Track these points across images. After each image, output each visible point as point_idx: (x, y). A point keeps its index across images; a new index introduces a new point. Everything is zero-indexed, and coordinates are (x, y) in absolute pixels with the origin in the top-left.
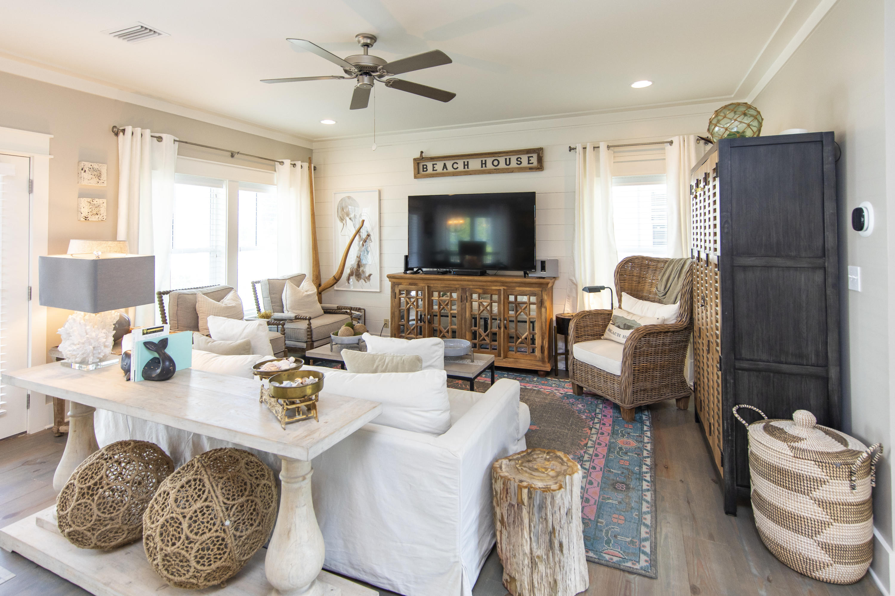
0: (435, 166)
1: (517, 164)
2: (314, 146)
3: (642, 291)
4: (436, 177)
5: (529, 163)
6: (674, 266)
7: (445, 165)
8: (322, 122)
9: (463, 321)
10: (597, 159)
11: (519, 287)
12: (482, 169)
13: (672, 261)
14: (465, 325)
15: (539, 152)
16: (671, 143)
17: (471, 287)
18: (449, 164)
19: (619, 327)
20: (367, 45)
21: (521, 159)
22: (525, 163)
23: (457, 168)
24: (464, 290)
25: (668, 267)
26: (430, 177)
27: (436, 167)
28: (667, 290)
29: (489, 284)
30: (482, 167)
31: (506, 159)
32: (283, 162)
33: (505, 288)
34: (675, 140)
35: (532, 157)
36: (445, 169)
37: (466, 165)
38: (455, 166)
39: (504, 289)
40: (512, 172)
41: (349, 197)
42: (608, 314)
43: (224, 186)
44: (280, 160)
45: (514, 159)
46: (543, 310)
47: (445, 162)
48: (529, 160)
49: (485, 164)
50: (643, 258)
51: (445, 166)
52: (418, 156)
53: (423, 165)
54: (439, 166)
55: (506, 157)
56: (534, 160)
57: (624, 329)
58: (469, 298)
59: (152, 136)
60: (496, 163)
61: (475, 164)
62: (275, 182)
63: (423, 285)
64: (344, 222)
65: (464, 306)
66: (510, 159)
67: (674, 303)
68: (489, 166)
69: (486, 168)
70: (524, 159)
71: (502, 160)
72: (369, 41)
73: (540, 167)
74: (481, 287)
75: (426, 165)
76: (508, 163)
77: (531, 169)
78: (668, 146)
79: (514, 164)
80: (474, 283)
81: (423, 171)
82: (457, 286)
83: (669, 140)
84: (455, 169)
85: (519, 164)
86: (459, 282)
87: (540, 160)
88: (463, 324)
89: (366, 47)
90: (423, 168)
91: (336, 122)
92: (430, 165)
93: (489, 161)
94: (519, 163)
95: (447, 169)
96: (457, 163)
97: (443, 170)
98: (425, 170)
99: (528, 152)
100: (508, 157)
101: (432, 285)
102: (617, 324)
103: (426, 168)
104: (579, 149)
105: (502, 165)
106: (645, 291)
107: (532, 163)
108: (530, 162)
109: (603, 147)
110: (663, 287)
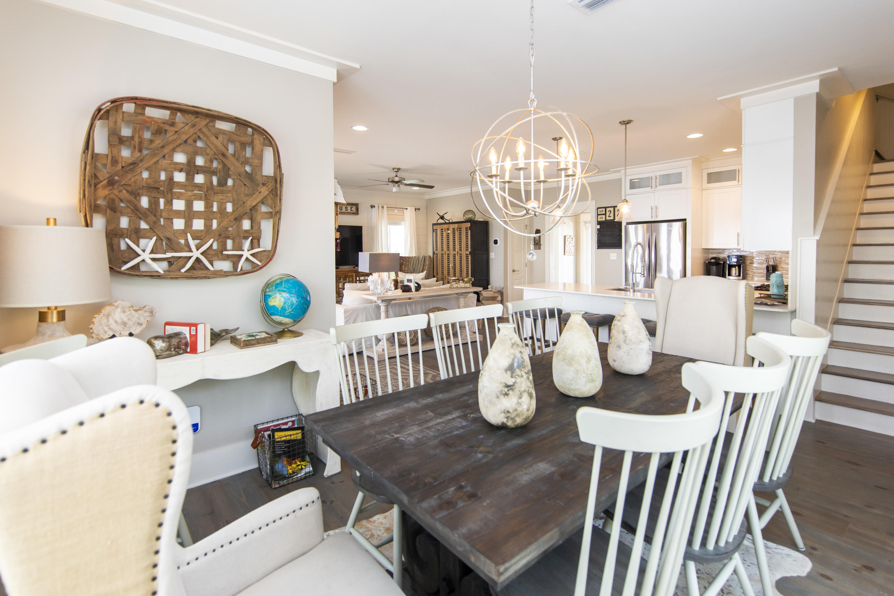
5: (351, 210)
6: (414, 259)
10: (384, 213)
13: (412, 257)
15: (356, 205)
16: (407, 209)
17: (339, 275)
21: (347, 207)
22: (349, 210)
25: (411, 260)
31: (340, 207)
34: (408, 208)
35: (353, 207)
40: (345, 214)
45: (344, 207)
48: (351, 209)
56: (354, 209)
66: (342, 207)
67: (422, 272)
70: (349, 208)
73: (357, 213)
76: (341, 209)
77: (353, 214)
78: (405, 210)
79: (344, 210)
83: (406, 208)
87: (357, 209)
94: (346, 209)
99: (352, 204)
104: (376, 206)
107: (354, 211)
109: (385, 207)
110: (412, 268)
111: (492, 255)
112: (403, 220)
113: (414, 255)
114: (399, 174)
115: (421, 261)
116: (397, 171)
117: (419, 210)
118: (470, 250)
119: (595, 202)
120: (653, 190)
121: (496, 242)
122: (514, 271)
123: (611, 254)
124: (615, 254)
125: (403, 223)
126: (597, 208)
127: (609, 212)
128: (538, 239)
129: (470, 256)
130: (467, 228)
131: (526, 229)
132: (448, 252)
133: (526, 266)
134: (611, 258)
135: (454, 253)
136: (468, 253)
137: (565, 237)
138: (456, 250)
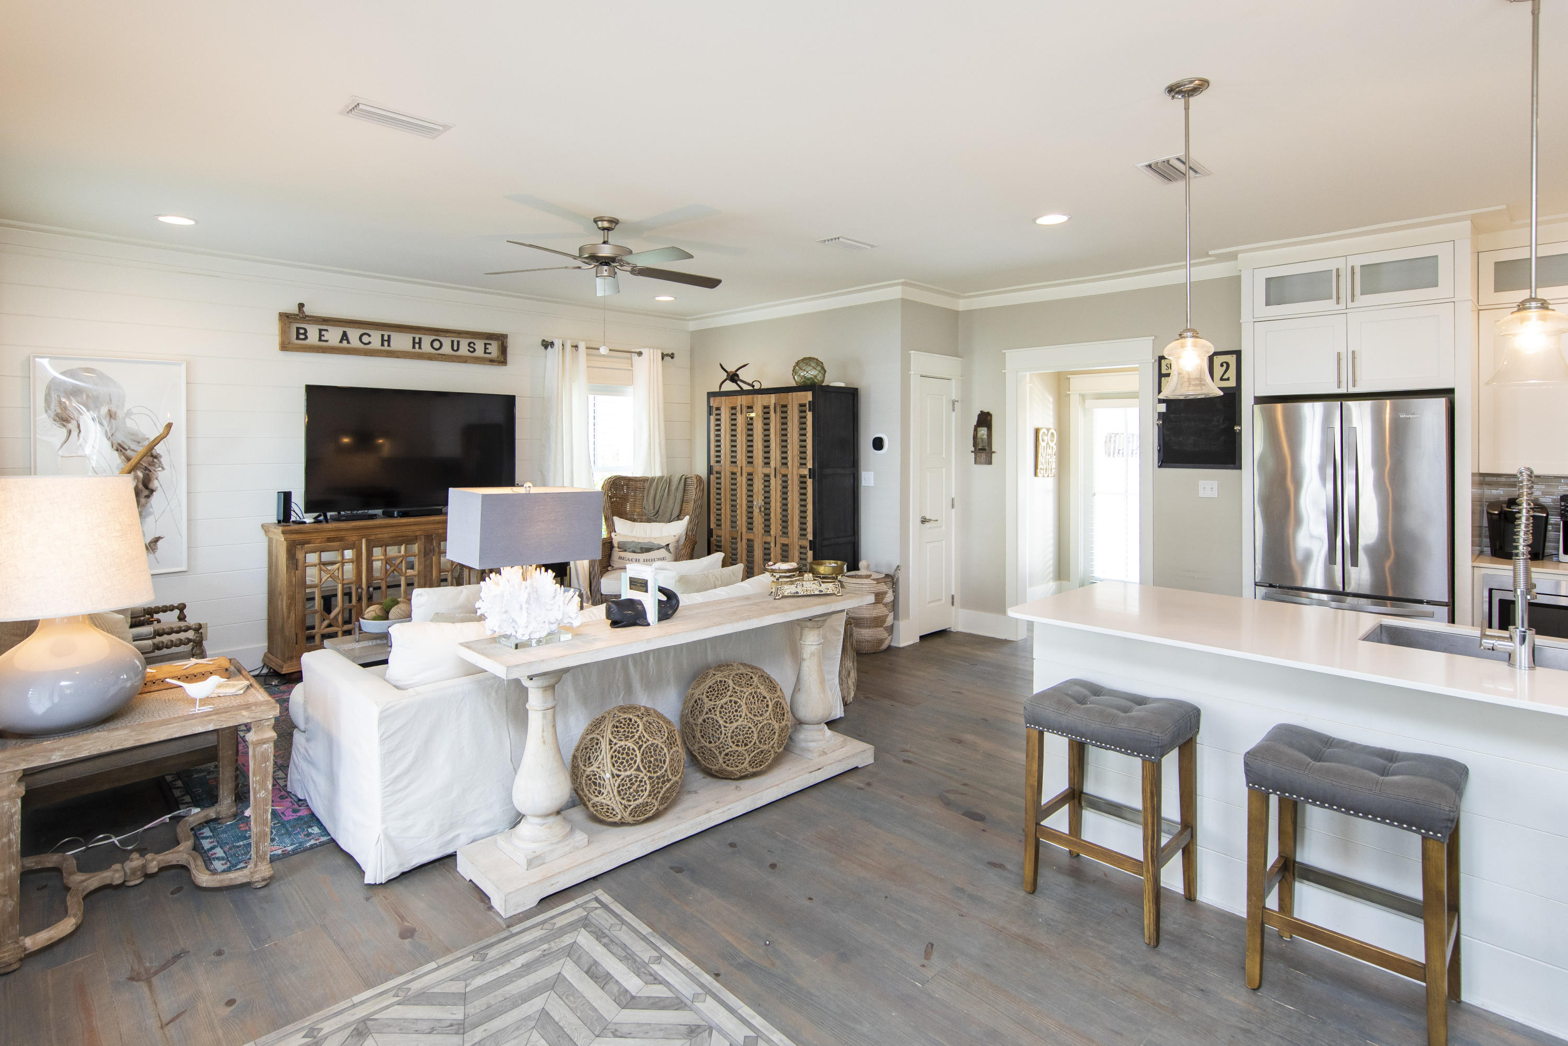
0: (323, 333)
1: (469, 350)
4: (329, 352)
5: (485, 353)
6: (657, 484)
7: (345, 334)
12: (414, 350)
13: (653, 479)
15: (501, 340)
16: (640, 354)
18: (354, 334)
19: (634, 552)
21: (474, 344)
22: (480, 352)
23: (370, 343)
24: (429, 537)
25: (650, 485)
26: (316, 352)
27: (327, 336)
28: (656, 510)
30: (414, 348)
31: (453, 342)
34: (644, 351)
35: (490, 344)
36: (345, 342)
37: (385, 341)
38: (365, 339)
40: (465, 362)
41: (90, 370)
45: (464, 344)
47: (345, 329)
48: (486, 348)
49: (420, 343)
51: (345, 336)
52: (294, 310)
53: (298, 329)
54: (333, 336)
55: (453, 339)
56: (494, 349)
57: (642, 553)
60: (436, 345)
61: (401, 342)
63: (354, 538)
64: (72, 425)
66: (458, 342)
67: (679, 518)
68: (426, 347)
69: (420, 351)
70: (479, 345)
71: (447, 342)
73: (502, 359)
75: (305, 330)
76: (455, 348)
77: (492, 361)
78: (635, 357)
79: (464, 350)
81: (298, 338)
83: (638, 350)
84: (364, 344)
85: (472, 352)
87: (503, 350)
90: (298, 333)
92: (313, 332)
93: (426, 340)
94: (472, 350)
95: (348, 342)
96: (369, 336)
97: (341, 342)
98: (302, 337)
99: (490, 337)
100: (456, 340)
101: (373, 537)
102: (630, 550)
103: (305, 334)
104: (558, 344)
105: (447, 349)
107: (490, 353)
108: (488, 351)
109: (582, 346)
110: (651, 506)
111: (867, 479)
112: (630, 381)
113: (658, 474)
114: (613, 237)
115: (677, 488)
116: (608, 229)
117: (672, 358)
118: (810, 465)
119: (1151, 342)
120: (1342, 306)
121: (878, 444)
122: (924, 521)
123: (1202, 483)
124: (1215, 484)
125: (630, 389)
126: (1157, 358)
127: (1222, 365)
128: (985, 437)
129: (810, 482)
130: (804, 405)
131: (954, 410)
132: (750, 470)
133: (953, 506)
134: (1201, 494)
135: (766, 471)
136: (806, 472)
137: (1037, 431)
138: (773, 464)
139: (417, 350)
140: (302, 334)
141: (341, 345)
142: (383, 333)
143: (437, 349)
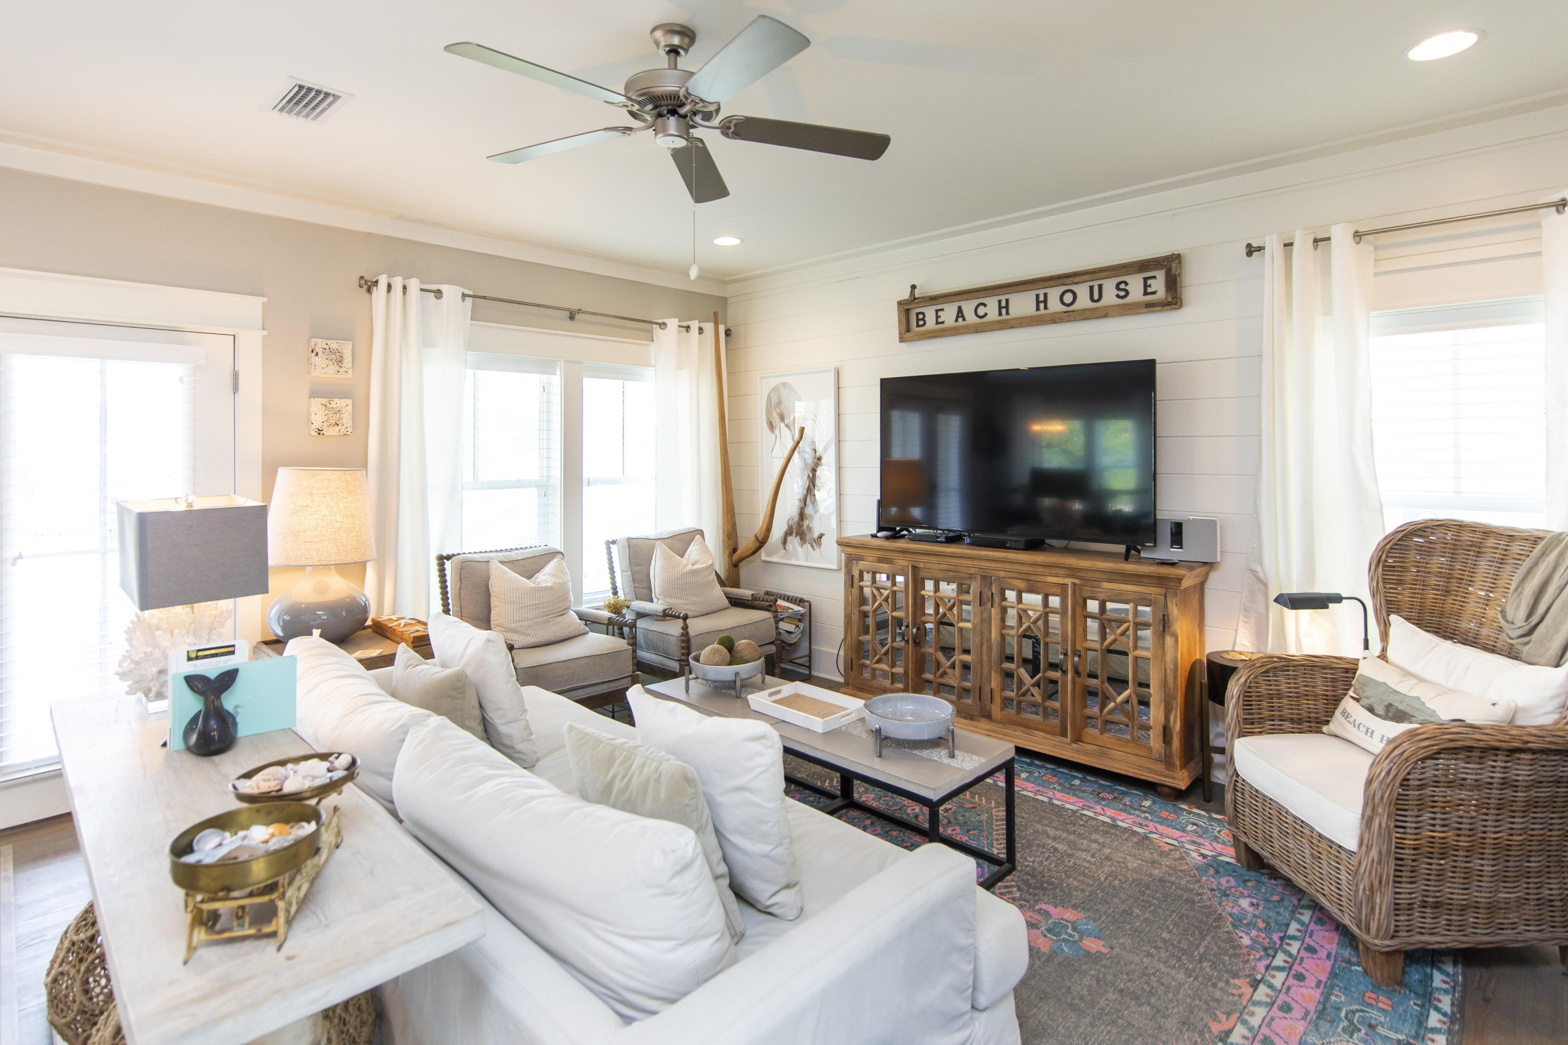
0: (940, 313)
1: (1118, 296)
2: (729, 291)
3: (1458, 615)
4: (942, 336)
5: (1146, 293)
6: (1561, 556)
7: (960, 310)
8: (717, 241)
9: (985, 648)
10: (1326, 270)
11: (1110, 581)
12: (1038, 313)
14: (989, 657)
15: (1170, 266)
16: (1562, 205)
17: (1002, 574)
18: (968, 307)
19: (1371, 710)
20: (674, 51)
21: (1126, 284)
22: (1136, 294)
23: (986, 314)
24: (986, 580)
25: (1544, 554)
26: (930, 338)
27: (943, 316)
28: (1534, 619)
29: (1040, 569)
30: (1038, 309)
31: (1091, 288)
32: (664, 324)
33: (1077, 581)
35: (1154, 277)
36: (960, 319)
37: (1004, 307)
38: (981, 311)
39: (1074, 584)
40: (1106, 316)
41: (785, 385)
42: (1347, 671)
43: (558, 372)
44: (660, 321)
45: (1109, 287)
46: (1169, 640)
47: (960, 303)
48: (1146, 286)
49: (1045, 301)
50: (1461, 526)
51: (960, 313)
52: (905, 295)
53: (918, 314)
54: (949, 314)
55: (1091, 284)
56: (1159, 285)
57: (1385, 717)
58: (997, 599)
59: (422, 290)
60: (1068, 298)
61: (1022, 305)
62: (653, 361)
63: (905, 563)
64: (777, 432)
65: (985, 614)
66: (1100, 286)
67: (1556, 665)
68: (1054, 305)
69: (1046, 312)
70: (1135, 284)
71: (1082, 291)
72: (676, 40)
73: (1173, 300)
74: (1023, 576)
75: (923, 314)
76: (1096, 297)
77: (1151, 306)
78: (1550, 216)
79: (1110, 296)
80: (1007, 566)
81: (918, 326)
82: (973, 571)
83: (1556, 198)
84: (981, 317)
85: (1122, 297)
86: (976, 563)
87: (1173, 283)
88: (985, 653)
89: (673, 55)
90: (918, 320)
91: (742, 240)
92: (930, 313)
93: (1054, 294)
94: (1122, 294)
95: (964, 319)
96: (985, 305)
97: (956, 320)
98: (921, 323)
99: (1143, 266)
100: (1095, 284)
101: (921, 565)
102: (1364, 701)
103: (923, 319)
104: (1273, 246)
105: (1083, 301)
106: (1466, 616)
107: (1154, 293)
108: (1149, 290)
109: (1341, 236)
110: (1523, 609)
116: (677, 49)
139: (1042, 311)
140: (921, 319)
141: (957, 324)
142: (999, 298)
143: (1068, 305)
